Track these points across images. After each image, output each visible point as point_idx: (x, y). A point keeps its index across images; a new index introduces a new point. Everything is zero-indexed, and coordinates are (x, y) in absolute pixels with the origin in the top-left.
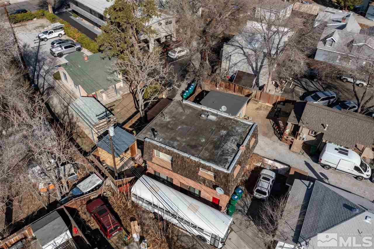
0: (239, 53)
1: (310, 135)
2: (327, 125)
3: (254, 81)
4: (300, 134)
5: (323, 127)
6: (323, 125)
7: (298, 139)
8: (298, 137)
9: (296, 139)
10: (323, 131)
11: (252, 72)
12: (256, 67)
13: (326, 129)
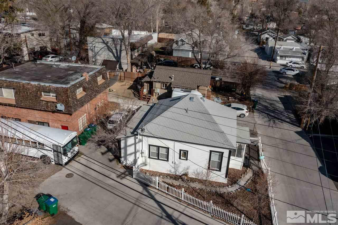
0: (99, 42)
1: (162, 89)
2: (173, 76)
3: (118, 66)
4: (154, 91)
5: (170, 79)
6: (170, 77)
7: (154, 96)
8: (154, 94)
9: (153, 96)
10: (171, 81)
11: (114, 58)
12: (117, 53)
13: (173, 80)
